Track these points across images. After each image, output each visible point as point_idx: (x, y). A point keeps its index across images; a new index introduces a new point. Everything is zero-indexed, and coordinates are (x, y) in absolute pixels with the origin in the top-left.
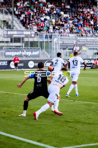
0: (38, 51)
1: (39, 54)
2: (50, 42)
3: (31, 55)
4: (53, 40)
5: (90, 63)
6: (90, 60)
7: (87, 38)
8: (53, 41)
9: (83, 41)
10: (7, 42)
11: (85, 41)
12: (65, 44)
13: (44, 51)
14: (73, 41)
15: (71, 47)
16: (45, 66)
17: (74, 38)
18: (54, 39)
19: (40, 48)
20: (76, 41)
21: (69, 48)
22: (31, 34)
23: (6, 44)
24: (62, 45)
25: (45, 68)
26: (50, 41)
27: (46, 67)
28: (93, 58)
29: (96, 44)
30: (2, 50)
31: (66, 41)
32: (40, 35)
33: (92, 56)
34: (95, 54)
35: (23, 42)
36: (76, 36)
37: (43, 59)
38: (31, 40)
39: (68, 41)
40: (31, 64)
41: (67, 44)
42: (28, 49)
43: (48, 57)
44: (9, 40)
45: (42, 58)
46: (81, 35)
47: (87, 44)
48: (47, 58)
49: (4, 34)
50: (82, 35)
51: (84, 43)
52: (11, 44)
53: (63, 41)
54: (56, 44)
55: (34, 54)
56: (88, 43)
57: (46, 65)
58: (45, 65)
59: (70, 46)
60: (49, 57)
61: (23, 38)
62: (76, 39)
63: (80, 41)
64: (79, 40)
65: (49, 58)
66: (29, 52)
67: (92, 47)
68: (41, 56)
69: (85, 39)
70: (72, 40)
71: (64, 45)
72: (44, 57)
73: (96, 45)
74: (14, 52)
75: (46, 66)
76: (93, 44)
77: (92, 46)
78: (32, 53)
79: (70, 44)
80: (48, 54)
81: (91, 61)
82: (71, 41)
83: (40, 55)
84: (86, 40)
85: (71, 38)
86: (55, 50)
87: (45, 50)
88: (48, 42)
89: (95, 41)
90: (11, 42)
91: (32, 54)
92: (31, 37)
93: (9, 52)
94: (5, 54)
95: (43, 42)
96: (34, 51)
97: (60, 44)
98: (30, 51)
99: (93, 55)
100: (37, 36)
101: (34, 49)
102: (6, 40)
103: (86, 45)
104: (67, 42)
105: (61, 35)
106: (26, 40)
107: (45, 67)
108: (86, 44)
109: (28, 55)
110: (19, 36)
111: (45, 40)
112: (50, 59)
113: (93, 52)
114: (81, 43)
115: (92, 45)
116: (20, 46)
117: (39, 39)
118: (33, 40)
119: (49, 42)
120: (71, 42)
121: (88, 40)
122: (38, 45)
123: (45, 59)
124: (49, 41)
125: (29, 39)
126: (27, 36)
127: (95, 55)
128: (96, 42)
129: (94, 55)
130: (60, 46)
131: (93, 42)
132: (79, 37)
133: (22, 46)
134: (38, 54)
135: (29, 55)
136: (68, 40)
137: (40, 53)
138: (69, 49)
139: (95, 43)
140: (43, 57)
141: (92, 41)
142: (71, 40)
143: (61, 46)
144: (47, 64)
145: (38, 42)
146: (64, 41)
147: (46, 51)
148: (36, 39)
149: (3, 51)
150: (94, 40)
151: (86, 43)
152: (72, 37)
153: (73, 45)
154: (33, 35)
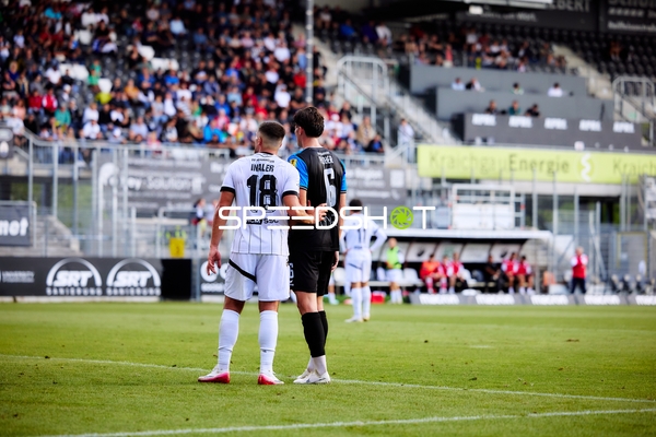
1: (28, 230)
2: (80, 179)
12: (154, 190)
13: (53, 218)
14: (191, 180)
15: (178, 205)
16: (52, 287)
17: (196, 164)
18: (99, 165)
20: (204, 181)
21: (170, 208)
24: (137, 195)
26: (84, 174)
27: (55, 291)
31: (154, 178)
32: (35, 147)
36: (207, 157)
39: (166, 179)
43: (68, 246)
46: (227, 153)
48: (66, 249)
50: (233, 154)
53: (144, 179)
54: (109, 188)
57: (55, 278)
58: (49, 281)
59: (175, 201)
60: (75, 246)
62: (205, 171)
64: (218, 175)
65: (72, 251)
68: (35, 241)
70: (187, 175)
71: (147, 194)
79: (176, 191)
80: (73, 233)
82: (182, 179)
83: (36, 235)
85: (180, 163)
87: (59, 216)
88: (71, 179)
95: (50, 179)
96: (4, 219)
97: (126, 189)
100: (22, 153)
101: (3, 210)
104: (160, 184)
105: (137, 152)
107: (49, 291)
111: (60, 172)
112: (79, 254)
117: (31, 165)
118: (6, 168)
119: (76, 179)
120: (183, 185)
124: (77, 174)
130: (125, 199)
132: (221, 160)
136: (167, 174)
137: (35, 230)
140: (44, 247)
142: (179, 175)
143: (131, 199)
144: (62, 275)
145: (25, 178)
146: (150, 179)
147: (61, 221)
148: (16, 167)
152: (187, 160)
153: (187, 196)
154: (4, 148)
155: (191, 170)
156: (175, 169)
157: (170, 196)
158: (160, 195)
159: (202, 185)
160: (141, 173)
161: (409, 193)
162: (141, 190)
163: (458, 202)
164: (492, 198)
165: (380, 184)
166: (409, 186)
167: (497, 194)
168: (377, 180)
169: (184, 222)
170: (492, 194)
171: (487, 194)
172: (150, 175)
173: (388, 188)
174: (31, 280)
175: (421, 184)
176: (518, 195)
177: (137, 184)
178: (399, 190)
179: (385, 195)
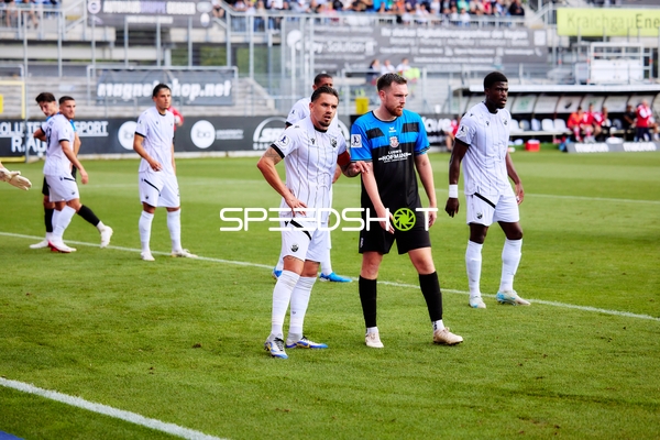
0: (228, 83)
1: (231, 91)
2: (274, 44)
3: (198, 97)
4: (286, 38)
5: (434, 130)
6: (436, 117)
7: (421, 32)
8: (286, 44)
9: (403, 41)
10: (101, 44)
11: (412, 42)
12: (333, 53)
13: (251, 80)
14: (364, 44)
15: (355, 66)
16: (258, 143)
17: (369, 30)
18: (287, 33)
19: (233, 71)
20: (375, 43)
21: (348, 69)
22: (199, 14)
23: (96, 53)
24: (320, 57)
25: (258, 150)
26: (276, 40)
27: (261, 146)
28: (446, 111)
29: (455, 56)
30: (85, 75)
31: (334, 42)
32: (232, 17)
33: (443, 102)
34: (456, 94)
35: (166, 44)
36: (377, 22)
37: (249, 113)
38: (197, 36)
39: (344, 43)
40: (201, 135)
41: (341, 53)
42: (187, 74)
43: (265, 105)
44: (110, 35)
45: (243, 108)
46: (394, 18)
47: (421, 55)
48: (263, 107)
49: (89, 13)
50: (399, 20)
51: (406, 51)
52: (118, 53)
53: (325, 43)
54: (298, 52)
55: (212, 94)
56: (423, 51)
57: (261, 135)
58: (256, 138)
59: (351, 63)
60: (271, 104)
61: (165, 30)
62: (376, 35)
63: (393, 41)
64: (388, 38)
65: (270, 109)
66: (190, 83)
67: (437, 69)
68: (239, 101)
69: (412, 33)
70: (361, 39)
71: (327, 57)
72: (252, 104)
73: (454, 60)
74: (134, 83)
75: (262, 140)
76: (443, 55)
77: (438, 63)
78: (203, 88)
79: (352, 53)
80: (269, 93)
81: (441, 121)
82: (357, 43)
83: (237, 95)
84: (416, 37)
85: (354, 29)
86: (294, 78)
87: (255, 78)
88: (265, 45)
89: (450, 42)
90: (119, 43)
91: (202, 94)
92: (198, 25)
93: (113, 83)
94: (94, 93)
95: (247, 45)
96: (209, 82)
97: (312, 53)
98: (195, 82)
99: (445, 97)
100: (221, 22)
101: (209, 74)
102: (96, 34)
103: (417, 60)
104: (339, 48)
105: (318, 20)
106: (177, 35)
107: (255, 146)
108: (415, 55)
109: (187, 98)
110: (150, 20)
111: (254, 38)
112: (275, 112)
113: (446, 87)
114: (395, 50)
115: (440, 60)
116: (153, 62)
117: (229, 33)
118: (207, 35)
119: (270, 44)
120: (358, 48)
121: (423, 41)
122: (225, 58)
123: (256, 113)
124: (271, 41)
125: (188, 34)
126: (181, 21)
127: (456, 100)
128: (453, 47)
129: (453, 100)
130: (312, 61)
131: (443, 47)
132: (388, 25)
133: (163, 63)
134: (227, 94)
135: (192, 98)
136: (344, 39)
137: (237, 90)
138: (349, 75)
139: (449, 52)
140: (250, 107)
141: (439, 43)
142: (355, 39)
143: (316, 61)
144: (267, 132)
145: (224, 45)
146: (330, 43)
147: (259, 82)
148: (216, 35)
149: (89, 81)
150: (447, 38)
151: (415, 50)
152: (360, 26)
153: (362, 57)
154: (205, 19)
155: (363, 34)
156: (351, 34)
157: (347, 57)
158: (339, 57)
159: (374, 47)
160: (322, 38)
161: (550, 50)
162: (323, 53)
163: (597, 58)
164: (623, 54)
165: (525, 43)
166: (550, 45)
167: (627, 49)
168: (523, 39)
169: (362, 81)
170: (623, 50)
171: (619, 50)
172: (330, 40)
173: (532, 46)
174: (240, 137)
175: (560, 42)
176: (647, 50)
177: (320, 48)
178: (541, 48)
179: (529, 52)
